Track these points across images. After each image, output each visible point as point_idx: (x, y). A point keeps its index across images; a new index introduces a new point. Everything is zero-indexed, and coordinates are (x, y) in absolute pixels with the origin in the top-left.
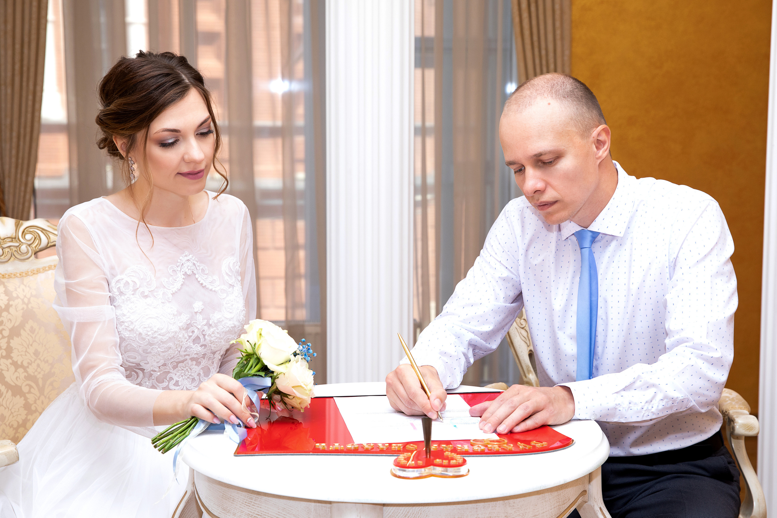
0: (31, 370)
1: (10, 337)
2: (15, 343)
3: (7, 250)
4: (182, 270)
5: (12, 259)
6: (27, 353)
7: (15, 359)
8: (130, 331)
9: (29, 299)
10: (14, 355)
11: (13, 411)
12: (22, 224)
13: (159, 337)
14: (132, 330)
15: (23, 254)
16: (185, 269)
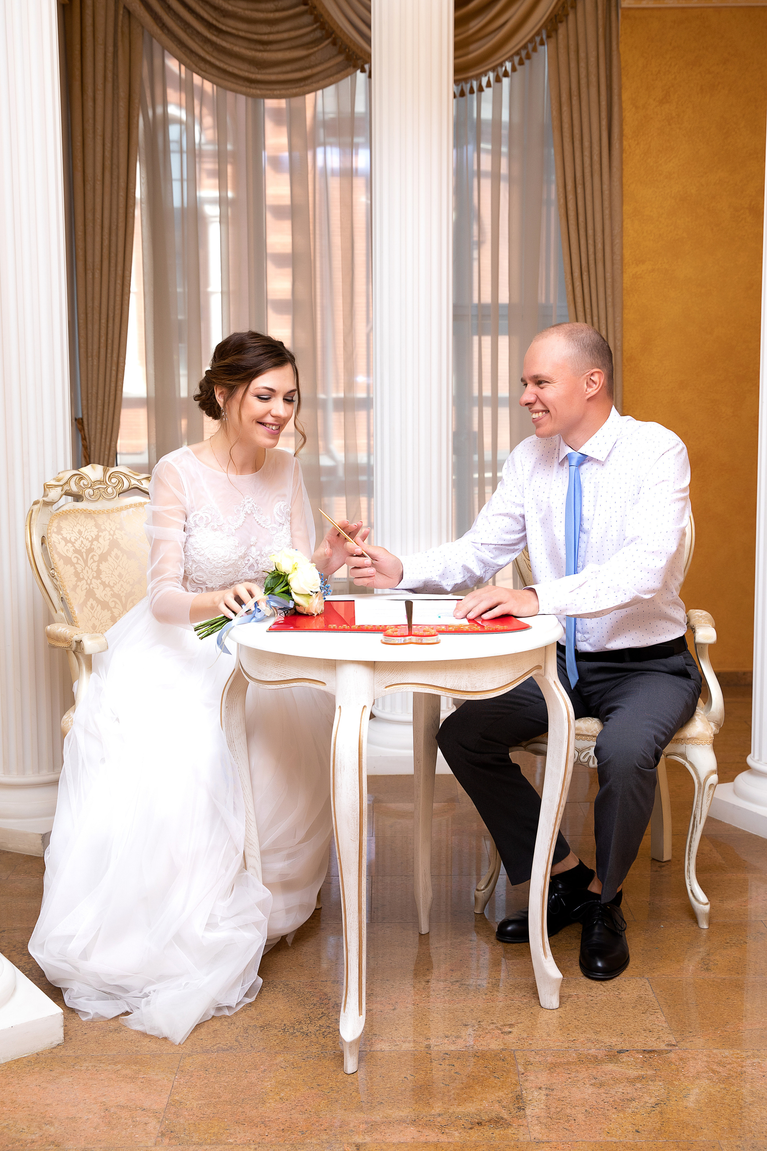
0: (116, 589)
1: (100, 562)
2: (103, 566)
3: (96, 491)
4: (244, 510)
5: (101, 498)
6: (113, 576)
7: (104, 580)
8: (200, 555)
9: (114, 531)
10: (103, 576)
11: (102, 621)
12: (109, 470)
13: (222, 562)
14: (203, 555)
15: (110, 494)
16: (246, 509)
